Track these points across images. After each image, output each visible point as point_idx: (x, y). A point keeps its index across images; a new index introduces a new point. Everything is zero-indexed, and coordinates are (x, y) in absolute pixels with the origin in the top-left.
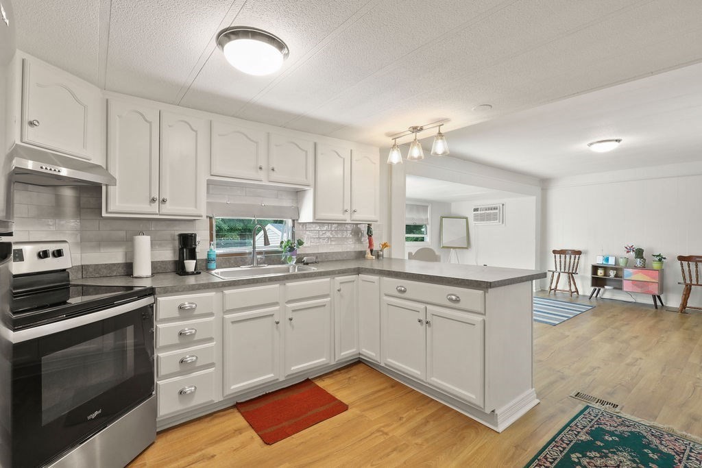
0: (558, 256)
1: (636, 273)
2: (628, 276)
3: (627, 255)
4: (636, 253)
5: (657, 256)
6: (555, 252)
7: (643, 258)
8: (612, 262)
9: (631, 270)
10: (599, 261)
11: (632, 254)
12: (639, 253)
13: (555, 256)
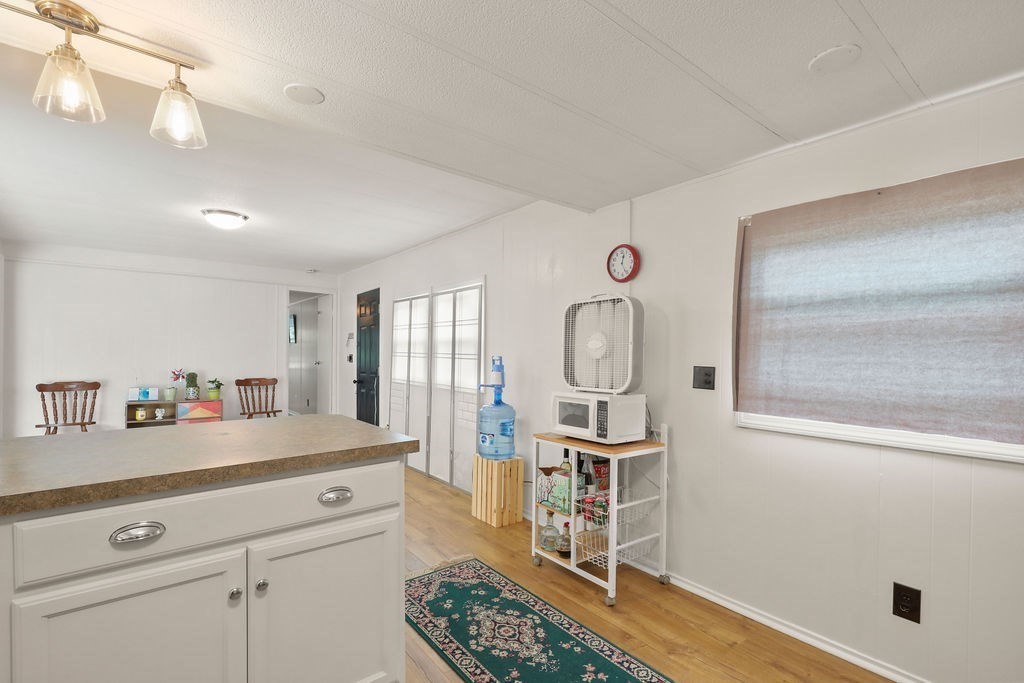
0: (48, 395)
1: (193, 409)
2: (184, 413)
3: (175, 384)
4: (187, 379)
5: (213, 382)
6: (41, 388)
7: (196, 386)
8: (153, 396)
9: (187, 405)
10: (134, 396)
11: (182, 382)
12: (192, 379)
13: (43, 397)
